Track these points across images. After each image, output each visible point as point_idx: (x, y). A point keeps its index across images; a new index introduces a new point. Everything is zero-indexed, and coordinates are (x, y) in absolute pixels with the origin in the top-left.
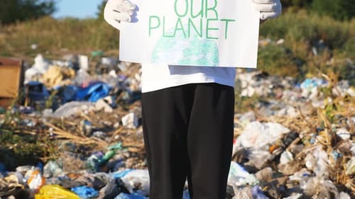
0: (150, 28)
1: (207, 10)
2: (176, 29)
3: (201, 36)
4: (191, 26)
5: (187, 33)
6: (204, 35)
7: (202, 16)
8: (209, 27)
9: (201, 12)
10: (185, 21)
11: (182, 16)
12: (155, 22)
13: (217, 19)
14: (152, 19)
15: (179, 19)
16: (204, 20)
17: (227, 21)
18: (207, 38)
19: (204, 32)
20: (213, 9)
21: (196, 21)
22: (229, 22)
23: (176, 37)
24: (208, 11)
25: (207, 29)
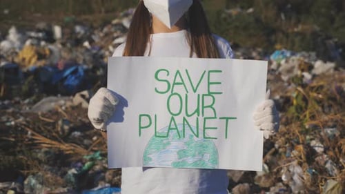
0: (140, 128)
1: (203, 107)
2: (170, 129)
3: (197, 136)
4: (186, 126)
5: (181, 134)
6: (201, 135)
7: (198, 115)
8: (206, 127)
9: (197, 111)
10: (179, 120)
11: (176, 115)
12: (145, 121)
13: (215, 118)
14: (142, 117)
15: (173, 118)
16: (201, 119)
17: (227, 119)
18: (205, 137)
19: (201, 132)
20: (211, 106)
21: (192, 121)
22: (229, 120)
23: (170, 138)
24: (205, 109)
25: (205, 128)
